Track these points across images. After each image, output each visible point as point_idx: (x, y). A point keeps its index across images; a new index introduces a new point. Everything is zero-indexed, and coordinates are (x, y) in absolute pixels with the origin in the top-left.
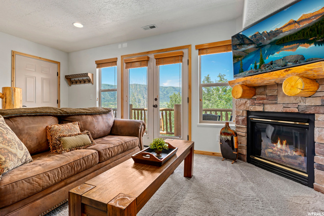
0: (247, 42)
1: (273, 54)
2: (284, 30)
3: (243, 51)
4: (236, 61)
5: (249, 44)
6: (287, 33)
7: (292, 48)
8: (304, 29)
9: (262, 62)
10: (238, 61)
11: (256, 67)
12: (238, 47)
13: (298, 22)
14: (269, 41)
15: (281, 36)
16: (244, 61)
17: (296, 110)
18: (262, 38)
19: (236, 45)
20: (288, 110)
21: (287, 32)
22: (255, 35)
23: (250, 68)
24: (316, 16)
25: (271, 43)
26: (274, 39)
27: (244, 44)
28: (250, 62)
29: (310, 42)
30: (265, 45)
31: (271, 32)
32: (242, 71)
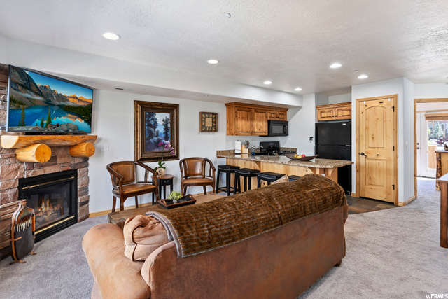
0: (35, 89)
1: (60, 117)
2: (70, 99)
3: (28, 98)
4: (13, 107)
5: (36, 94)
6: (71, 104)
7: (73, 118)
8: (80, 108)
9: (49, 122)
10: (19, 108)
11: (42, 124)
12: (20, 88)
13: (79, 100)
14: (58, 103)
15: (67, 103)
16: (27, 112)
17: (70, 168)
18: (52, 96)
19: (17, 84)
20: (65, 169)
21: (71, 102)
22: (45, 87)
23: (35, 123)
24: (87, 102)
25: (60, 106)
26: (62, 103)
27: (30, 89)
28: (36, 116)
29: (83, 119)
30: (54, 105)
31: (61, 94)
32: (23, 125)
